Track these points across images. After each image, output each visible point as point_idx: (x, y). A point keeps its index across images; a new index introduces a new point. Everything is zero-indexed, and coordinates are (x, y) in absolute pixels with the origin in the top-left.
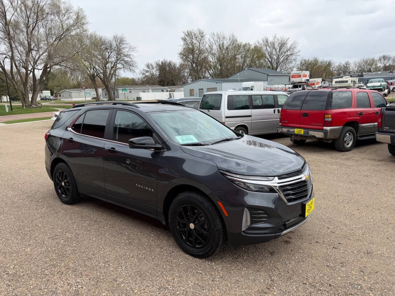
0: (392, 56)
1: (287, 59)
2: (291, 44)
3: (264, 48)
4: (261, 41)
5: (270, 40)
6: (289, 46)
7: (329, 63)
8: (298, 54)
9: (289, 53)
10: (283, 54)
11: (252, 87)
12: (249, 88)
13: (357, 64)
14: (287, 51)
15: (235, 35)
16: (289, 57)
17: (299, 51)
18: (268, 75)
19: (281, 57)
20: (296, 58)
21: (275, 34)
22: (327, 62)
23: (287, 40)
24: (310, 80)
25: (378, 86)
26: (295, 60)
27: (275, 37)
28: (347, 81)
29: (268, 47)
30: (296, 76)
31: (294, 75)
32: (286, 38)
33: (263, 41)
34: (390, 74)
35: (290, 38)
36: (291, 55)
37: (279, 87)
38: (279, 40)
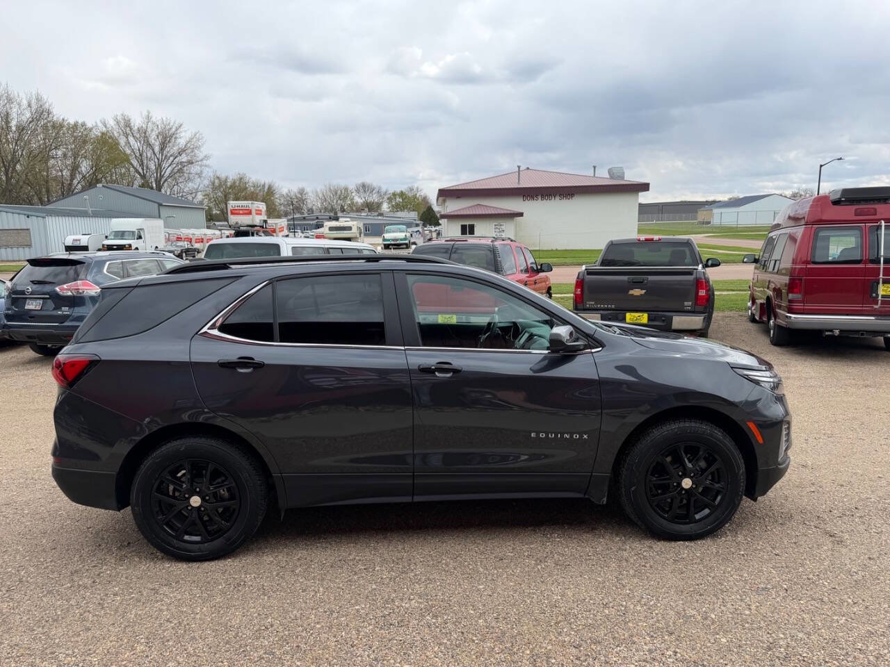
0: (375, 186)
1: (180, 171)
2: (188, 139)
3: (122, 141)
4: (111, 123)
5: (137, 122)
6: (182, 142)
7: (270, 188)
8: (204, 162)
9: (184, 158)
10: (172, 159)
11: (140, 230)
12: (133, 232)
13: (321, 195)
14: (180, 154)
15: (45, 97)
16: (185, 168)
17: (206, 157)
18: (160, 205)
19: (168, 165)
20: (201, 171)
21: (149, 112)
22: (264, 186)
23: (177, 130)
24: (270, 221)
25: (401, 240)
26: (200, 175)
27: (148, 118)
28: (350, 228)
29: (131, 139)
30: (241, 212)
31: (236, 208)
32: (174, 123)
33: (118, 123)
34: (380, 218)
35: (183, 126)
36: (190, 162)
37: (195, 233)
38: (158, 126)
